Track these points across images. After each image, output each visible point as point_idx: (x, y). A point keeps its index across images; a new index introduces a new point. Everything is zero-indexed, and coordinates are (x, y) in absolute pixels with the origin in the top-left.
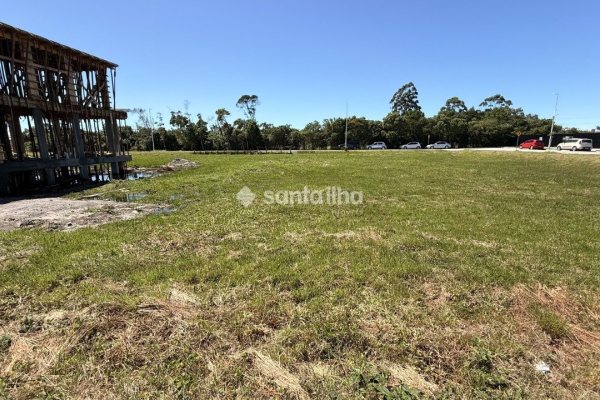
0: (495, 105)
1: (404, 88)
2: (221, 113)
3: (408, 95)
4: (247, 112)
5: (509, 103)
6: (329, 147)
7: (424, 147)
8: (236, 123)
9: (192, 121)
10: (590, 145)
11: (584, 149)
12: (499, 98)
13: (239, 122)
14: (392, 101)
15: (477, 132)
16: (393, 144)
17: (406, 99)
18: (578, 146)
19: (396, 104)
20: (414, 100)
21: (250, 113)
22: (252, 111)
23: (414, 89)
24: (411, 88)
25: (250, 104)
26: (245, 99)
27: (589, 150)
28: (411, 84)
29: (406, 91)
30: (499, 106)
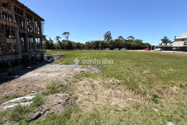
1: (107, 32)
2: (58, 38)
3: (109, 35)
4: (66, 37)
5: (134, 38)
6: (93, 49)
7: (120, 50)
8: (62, 41)
9: (48, 40)
10: (162, 50)
11: (161, 51)
12: (131, 37)
13: (64, 41)
14: (104, 36)
16: (112, 48)
18: (160, 50)
19: (105, 37)
21: (67, 38)
22: (67, 37)
23: (110, 33)
24: (109, 33)
25: (67, 35)
26: (65, 33)
27: (162, 51)
28: (109, 32)
29: (108, 33)
30: (132, 39)
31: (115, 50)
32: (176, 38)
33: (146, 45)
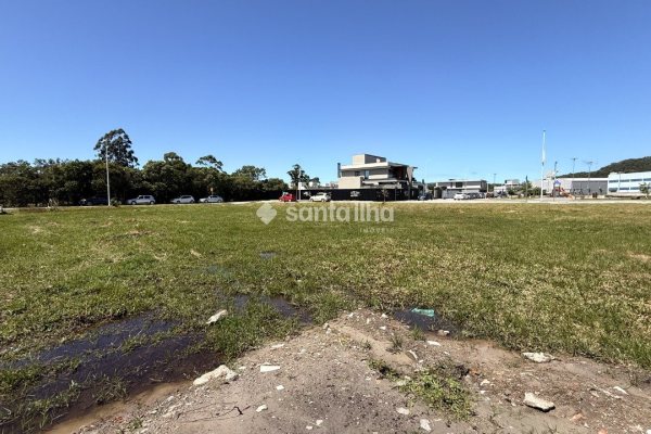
0: (208, 165)
1: (113, 133)
3: (119, 142)
5: (220, 163)
12: (211, 159)
14: (98, 147)
15: (240, 187)
17: (117, 146)
19: (103, 152)
20: (128, 150)
23: (126, 137)
24: (122, 135)
28: (121, 131)
29: (116, 137)
30: (213, 165)
31: (179, 202)
32: (342, 168)
33: (276, 184)
